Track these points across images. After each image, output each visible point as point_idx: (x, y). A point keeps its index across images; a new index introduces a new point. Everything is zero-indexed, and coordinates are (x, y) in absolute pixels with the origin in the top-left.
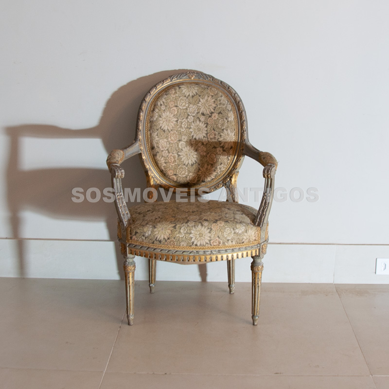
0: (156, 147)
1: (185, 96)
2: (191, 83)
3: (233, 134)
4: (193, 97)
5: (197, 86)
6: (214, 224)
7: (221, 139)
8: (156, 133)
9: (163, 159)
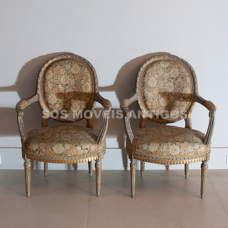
0: (146, 97)
1: (162, 68)
2: (165, 60)
3: (190, 89)
4: (166, 68)
5: (168, 62)
6: (182, 144)
7: (183, 93)
8: (146, 89)
9: (150, 103)
